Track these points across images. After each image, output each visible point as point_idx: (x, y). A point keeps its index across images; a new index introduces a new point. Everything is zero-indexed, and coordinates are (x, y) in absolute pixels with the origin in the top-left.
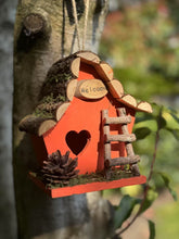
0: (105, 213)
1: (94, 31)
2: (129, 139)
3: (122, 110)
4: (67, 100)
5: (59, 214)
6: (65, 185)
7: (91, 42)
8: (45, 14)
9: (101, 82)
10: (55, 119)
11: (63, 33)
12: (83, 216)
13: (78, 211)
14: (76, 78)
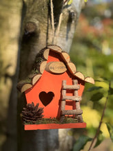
0: (68, 145)
1: (68, 33)
2: (77, 99)
3: (76, 81)
4: (39, 73)
5: (40, 142)
6: (34, 123)
7: (65, 39)
8: (37, 22)
9: (63, 63)
10: (31, 84)
11: (47, 34)
12: (55, 145)
13: (52, 141)
14: (46, 60)
